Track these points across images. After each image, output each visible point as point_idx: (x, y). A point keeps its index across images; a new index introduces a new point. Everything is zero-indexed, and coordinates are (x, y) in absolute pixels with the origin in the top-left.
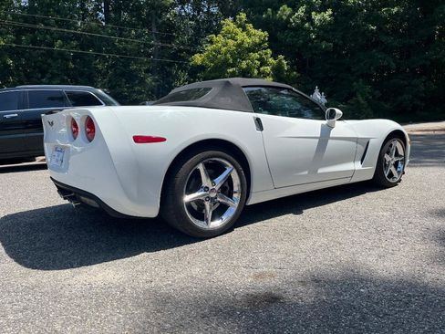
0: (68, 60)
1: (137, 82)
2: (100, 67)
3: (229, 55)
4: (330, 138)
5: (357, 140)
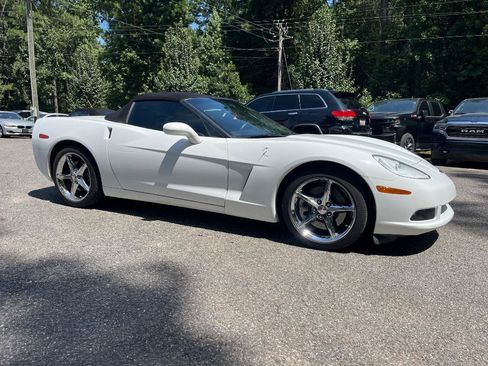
4: (181, 155)
5: (228, 164)
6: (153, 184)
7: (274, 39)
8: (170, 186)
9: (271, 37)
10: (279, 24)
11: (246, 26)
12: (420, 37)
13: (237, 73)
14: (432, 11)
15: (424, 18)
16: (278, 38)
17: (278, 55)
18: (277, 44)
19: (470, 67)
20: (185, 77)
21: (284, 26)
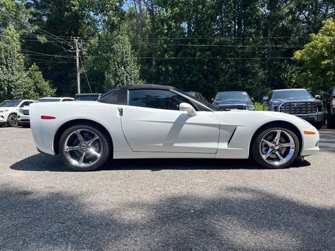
0: (203, 65)
1: (250, 76)
2: (224, 67)
3: (324, 50)
4: (185, 123)
5: (219, 127)
6: (162, 145)
7: (72, 50)
8: (175, 145)
9: (69, 48)
10: (76, 41)
11: (42, 39)
12: (164, 57)
13: (40, 72)
14: (170, 42)
15: (165, 46)
16: (75, 49)
17: (76, 61)
18: (75, 54)
19: (191, 75)
20: (13, 74)
21: (79, 41)
